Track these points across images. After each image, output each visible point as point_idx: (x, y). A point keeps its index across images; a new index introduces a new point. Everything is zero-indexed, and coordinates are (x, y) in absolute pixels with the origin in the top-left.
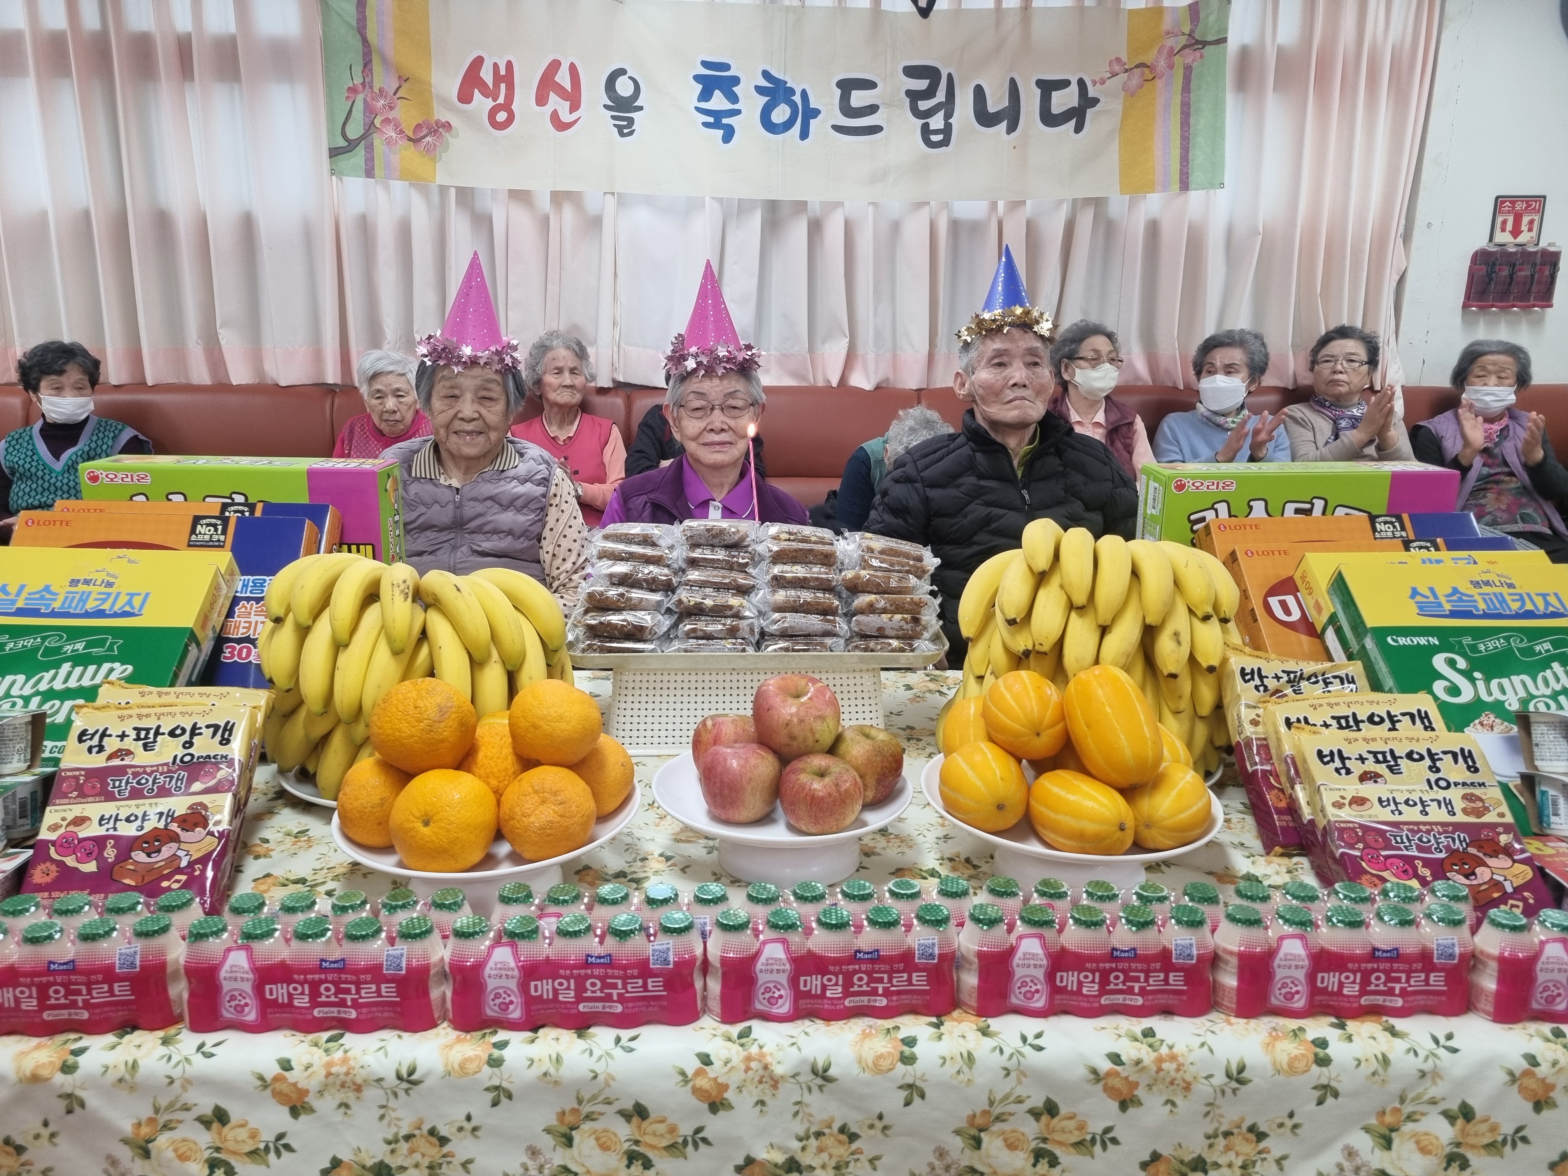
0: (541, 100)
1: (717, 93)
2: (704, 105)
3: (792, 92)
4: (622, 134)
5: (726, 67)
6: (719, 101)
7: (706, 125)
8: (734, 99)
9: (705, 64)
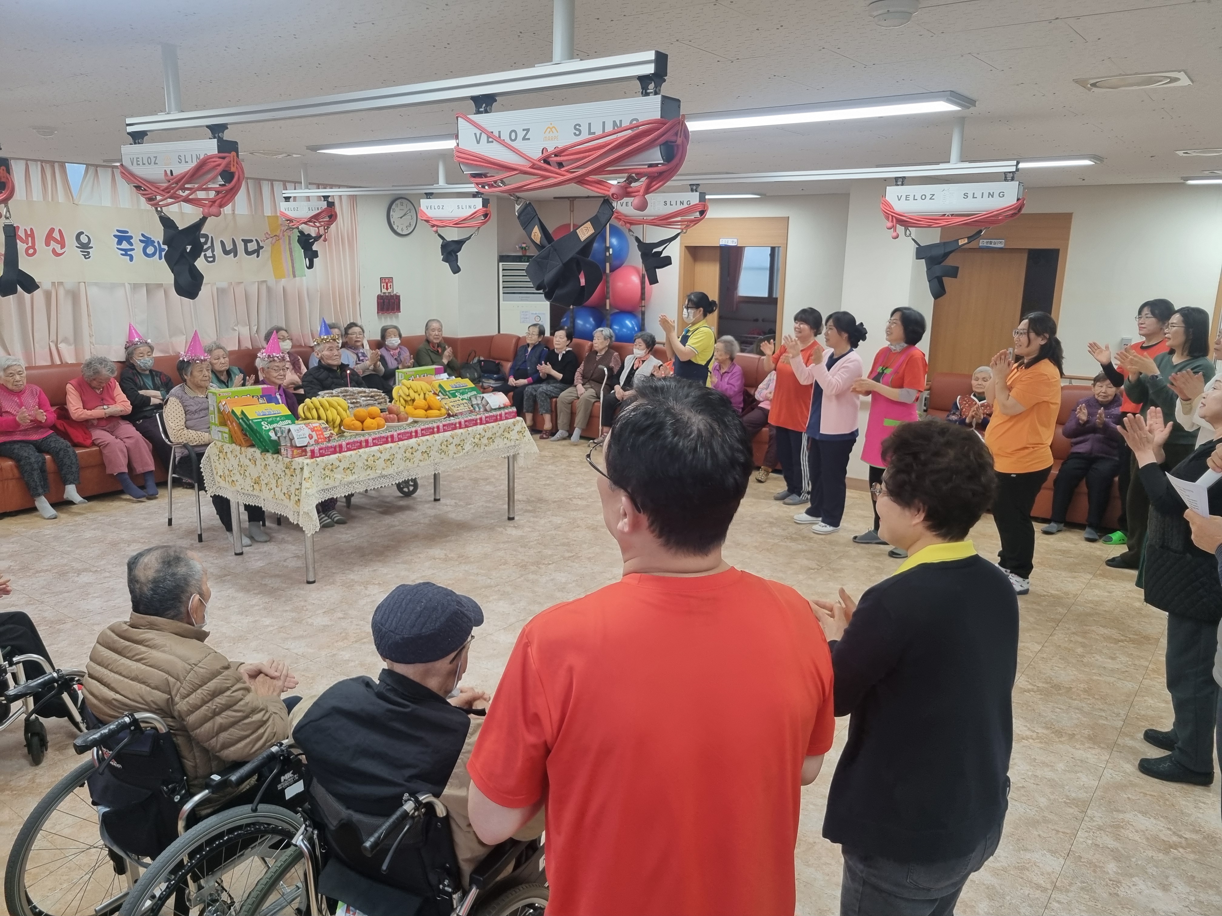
0: (47, 244)
1: (124, 242)
2: (119, 247)
3: (154, 242)
4: (86, 258)
5: (127, 232)
6: (125, 245)
7: (122, 254)
8: (131, 244)
9: (118, 231)
